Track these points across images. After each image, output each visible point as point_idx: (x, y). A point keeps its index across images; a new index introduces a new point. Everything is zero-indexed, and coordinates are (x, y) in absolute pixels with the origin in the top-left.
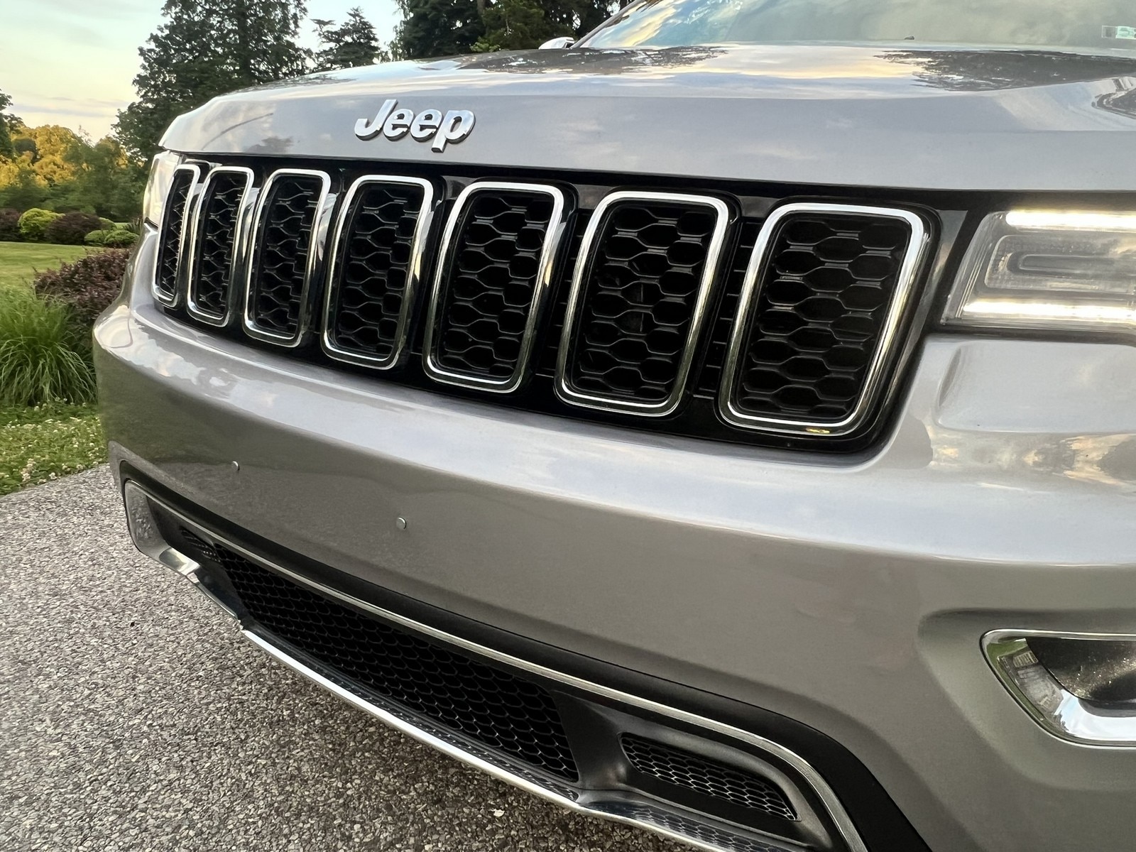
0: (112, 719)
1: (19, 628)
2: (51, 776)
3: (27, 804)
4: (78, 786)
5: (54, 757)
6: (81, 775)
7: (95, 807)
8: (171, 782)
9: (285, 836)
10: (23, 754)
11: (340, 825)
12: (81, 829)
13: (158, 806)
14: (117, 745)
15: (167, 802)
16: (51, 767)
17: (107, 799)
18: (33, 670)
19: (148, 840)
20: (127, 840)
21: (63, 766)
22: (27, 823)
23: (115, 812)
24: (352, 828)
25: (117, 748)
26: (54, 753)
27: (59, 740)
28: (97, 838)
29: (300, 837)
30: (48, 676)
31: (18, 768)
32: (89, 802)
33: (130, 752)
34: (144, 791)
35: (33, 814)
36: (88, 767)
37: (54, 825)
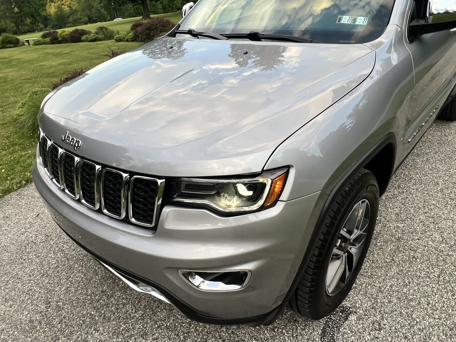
0: (67, 252)
1: (47, 225)
2: (52, 269)
3: (47, 276)
4: (58, 272)
5: (53, 264)
6: (59, 268)
7: (62, 277)
8: (79, 270)
9: (104, 285)
10: (46, 263)
11: (117, 282)
12: (58, 283)
13: (76, 277)
14: (68, 260)
15: (78, 276)
16: (52, 267)
17: (64, 275)
18: (49, 238)
19: (72, 286)
20: (68, 286)
21: (55, 266)
22: (46, 281)
23: (66, 279)
24: (120, 282)
25: (68, 261)
26: (53, 263)
27: (55, 259)
28: (61, 285)
29: (107, 285)
30: (53, 240)
31: (45, 267)
32: (60, 276)
33: (71, 262)
34: (73, 273)
35: (48, 279)
36: (61, 266)
37: (52, 282)
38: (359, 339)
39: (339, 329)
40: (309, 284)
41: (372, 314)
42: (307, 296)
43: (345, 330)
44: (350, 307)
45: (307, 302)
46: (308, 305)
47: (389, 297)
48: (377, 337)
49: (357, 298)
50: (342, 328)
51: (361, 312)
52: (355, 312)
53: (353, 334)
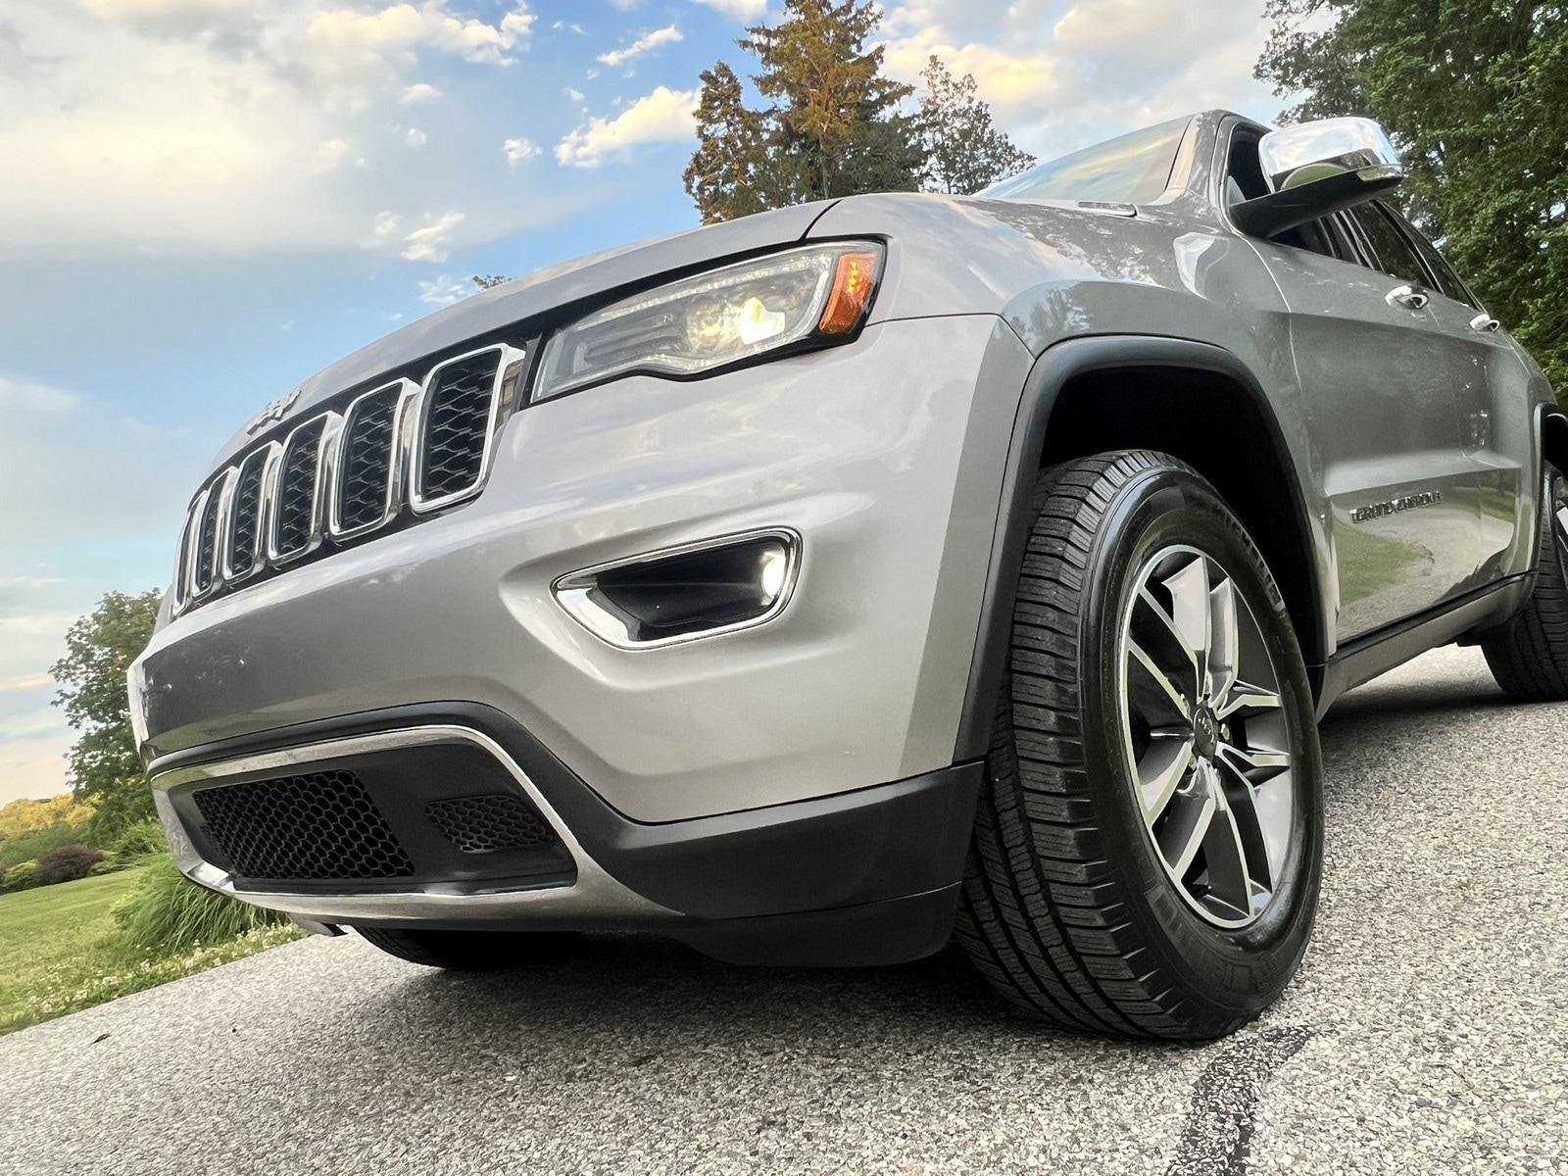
32: (132, 1132)
33: (186, 1101)
34: (184, 1119)
36: (142, 1114)
38: (1361, 1080)
39: (1270, 1074)
40: (1052, 716)
41: (1403, 1023)
42: (1056, 780)
43: (1294, 1073)
44: (1305, 1027)
45: (1065, 815)
46: (1070, 832)
47: (1466, 984)
48: (1438, 1066)
49: (1328, 1005)
50: (1283, 1070)
51: (1356, 1026)
52: (1331, 1032)
53: (1333, 1073)
